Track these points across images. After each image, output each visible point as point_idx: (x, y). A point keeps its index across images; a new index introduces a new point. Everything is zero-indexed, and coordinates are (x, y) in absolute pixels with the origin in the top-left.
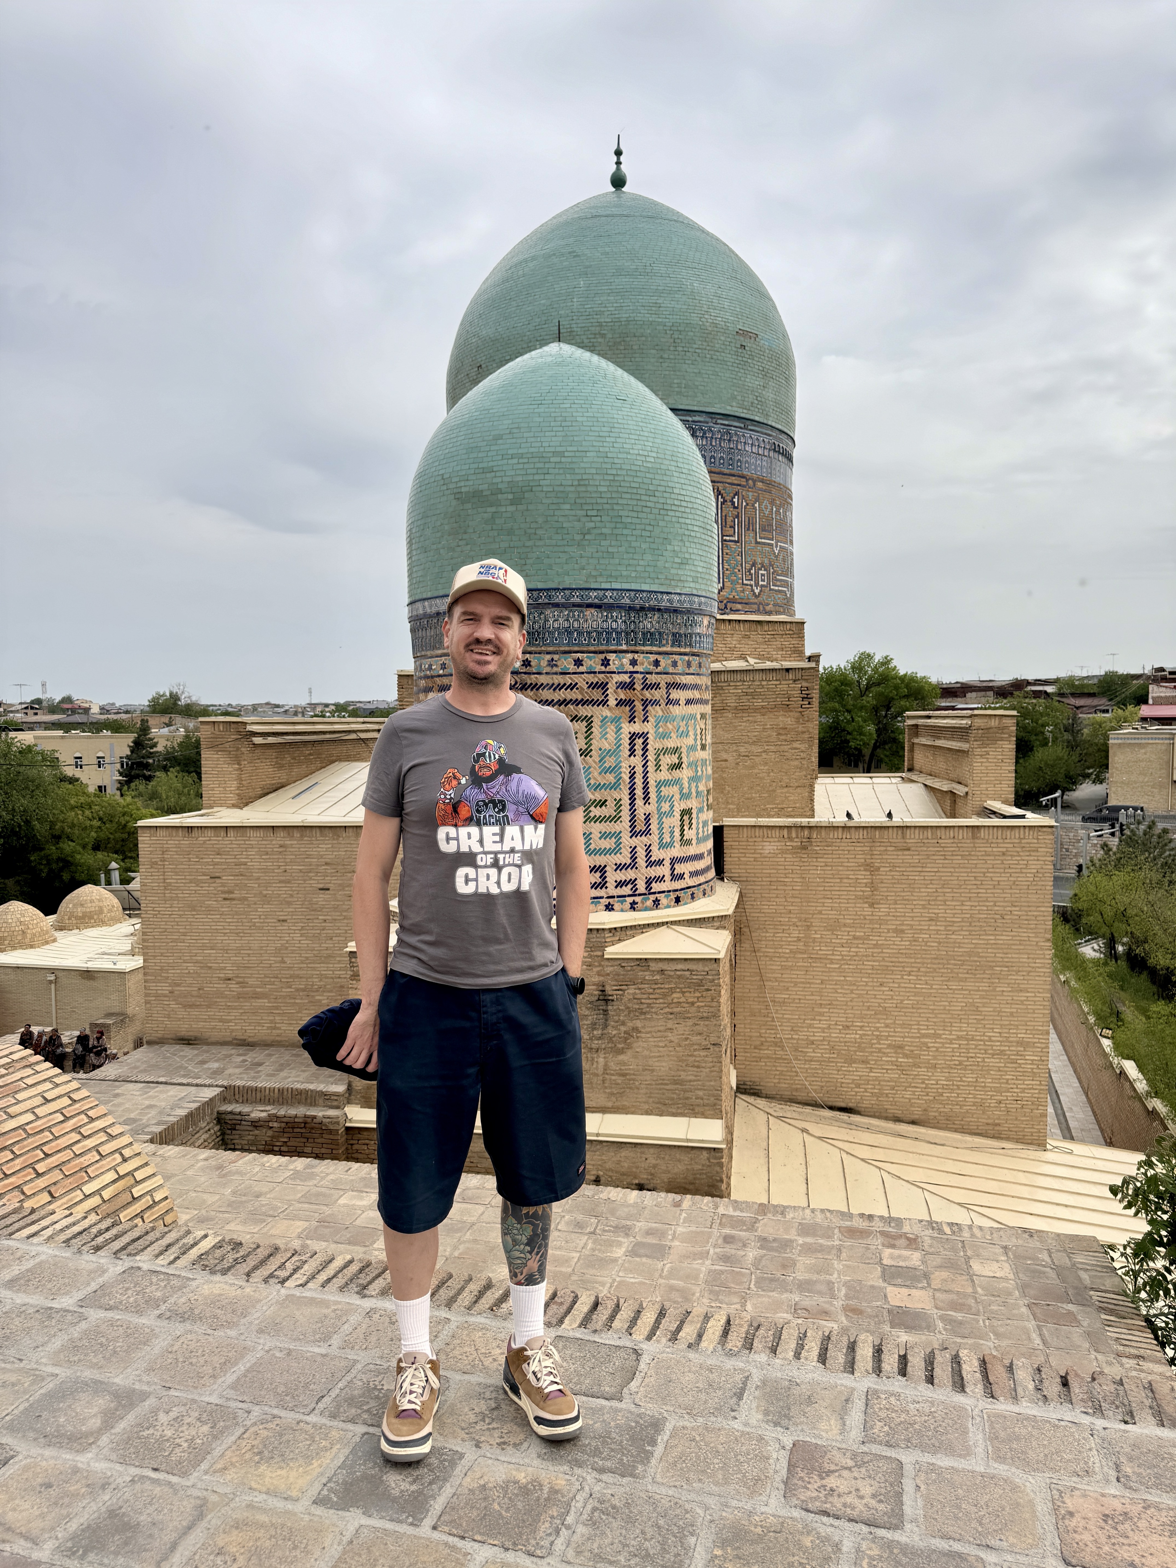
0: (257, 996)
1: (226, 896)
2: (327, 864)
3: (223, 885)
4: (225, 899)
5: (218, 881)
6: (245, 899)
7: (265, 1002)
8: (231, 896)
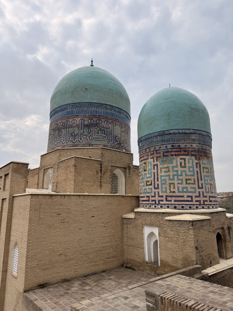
0: (71, 260)
1: (62, 221)
2: (94, 208)
3: (62, 217)
4: (62, 222)
5: (60, 215)
6: (69, 222)
7: (73, 262)
8: (64, 221)
